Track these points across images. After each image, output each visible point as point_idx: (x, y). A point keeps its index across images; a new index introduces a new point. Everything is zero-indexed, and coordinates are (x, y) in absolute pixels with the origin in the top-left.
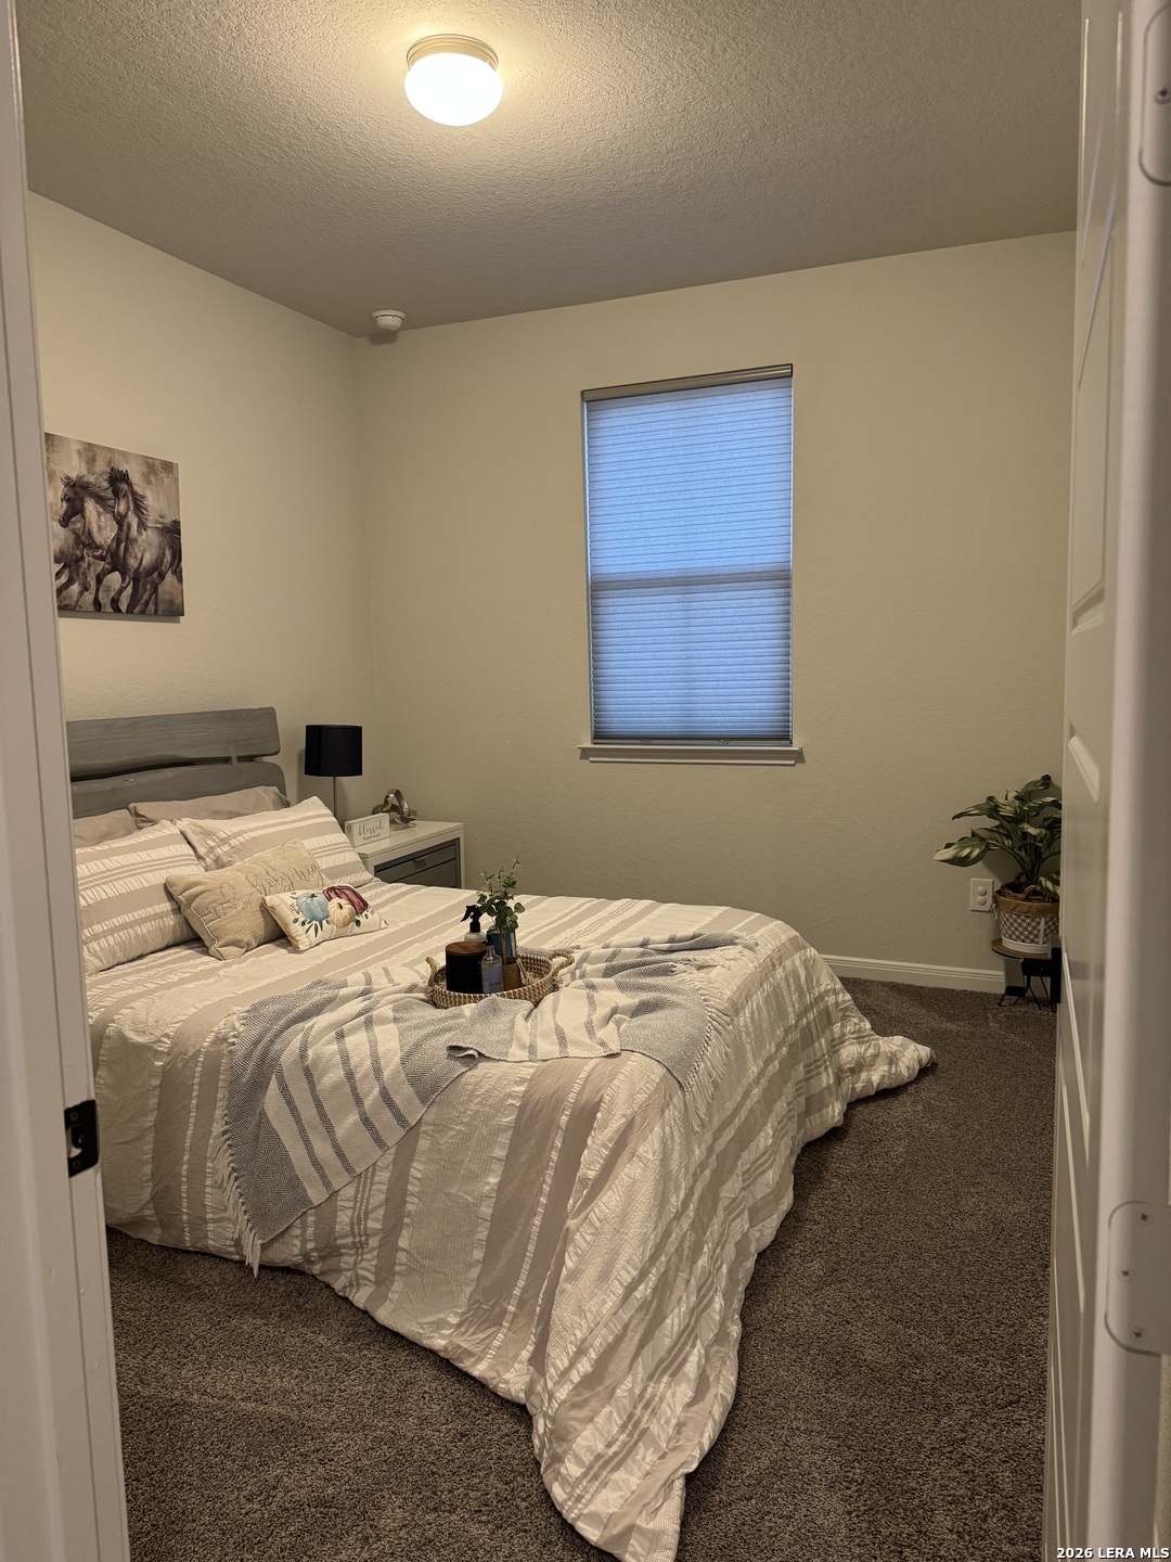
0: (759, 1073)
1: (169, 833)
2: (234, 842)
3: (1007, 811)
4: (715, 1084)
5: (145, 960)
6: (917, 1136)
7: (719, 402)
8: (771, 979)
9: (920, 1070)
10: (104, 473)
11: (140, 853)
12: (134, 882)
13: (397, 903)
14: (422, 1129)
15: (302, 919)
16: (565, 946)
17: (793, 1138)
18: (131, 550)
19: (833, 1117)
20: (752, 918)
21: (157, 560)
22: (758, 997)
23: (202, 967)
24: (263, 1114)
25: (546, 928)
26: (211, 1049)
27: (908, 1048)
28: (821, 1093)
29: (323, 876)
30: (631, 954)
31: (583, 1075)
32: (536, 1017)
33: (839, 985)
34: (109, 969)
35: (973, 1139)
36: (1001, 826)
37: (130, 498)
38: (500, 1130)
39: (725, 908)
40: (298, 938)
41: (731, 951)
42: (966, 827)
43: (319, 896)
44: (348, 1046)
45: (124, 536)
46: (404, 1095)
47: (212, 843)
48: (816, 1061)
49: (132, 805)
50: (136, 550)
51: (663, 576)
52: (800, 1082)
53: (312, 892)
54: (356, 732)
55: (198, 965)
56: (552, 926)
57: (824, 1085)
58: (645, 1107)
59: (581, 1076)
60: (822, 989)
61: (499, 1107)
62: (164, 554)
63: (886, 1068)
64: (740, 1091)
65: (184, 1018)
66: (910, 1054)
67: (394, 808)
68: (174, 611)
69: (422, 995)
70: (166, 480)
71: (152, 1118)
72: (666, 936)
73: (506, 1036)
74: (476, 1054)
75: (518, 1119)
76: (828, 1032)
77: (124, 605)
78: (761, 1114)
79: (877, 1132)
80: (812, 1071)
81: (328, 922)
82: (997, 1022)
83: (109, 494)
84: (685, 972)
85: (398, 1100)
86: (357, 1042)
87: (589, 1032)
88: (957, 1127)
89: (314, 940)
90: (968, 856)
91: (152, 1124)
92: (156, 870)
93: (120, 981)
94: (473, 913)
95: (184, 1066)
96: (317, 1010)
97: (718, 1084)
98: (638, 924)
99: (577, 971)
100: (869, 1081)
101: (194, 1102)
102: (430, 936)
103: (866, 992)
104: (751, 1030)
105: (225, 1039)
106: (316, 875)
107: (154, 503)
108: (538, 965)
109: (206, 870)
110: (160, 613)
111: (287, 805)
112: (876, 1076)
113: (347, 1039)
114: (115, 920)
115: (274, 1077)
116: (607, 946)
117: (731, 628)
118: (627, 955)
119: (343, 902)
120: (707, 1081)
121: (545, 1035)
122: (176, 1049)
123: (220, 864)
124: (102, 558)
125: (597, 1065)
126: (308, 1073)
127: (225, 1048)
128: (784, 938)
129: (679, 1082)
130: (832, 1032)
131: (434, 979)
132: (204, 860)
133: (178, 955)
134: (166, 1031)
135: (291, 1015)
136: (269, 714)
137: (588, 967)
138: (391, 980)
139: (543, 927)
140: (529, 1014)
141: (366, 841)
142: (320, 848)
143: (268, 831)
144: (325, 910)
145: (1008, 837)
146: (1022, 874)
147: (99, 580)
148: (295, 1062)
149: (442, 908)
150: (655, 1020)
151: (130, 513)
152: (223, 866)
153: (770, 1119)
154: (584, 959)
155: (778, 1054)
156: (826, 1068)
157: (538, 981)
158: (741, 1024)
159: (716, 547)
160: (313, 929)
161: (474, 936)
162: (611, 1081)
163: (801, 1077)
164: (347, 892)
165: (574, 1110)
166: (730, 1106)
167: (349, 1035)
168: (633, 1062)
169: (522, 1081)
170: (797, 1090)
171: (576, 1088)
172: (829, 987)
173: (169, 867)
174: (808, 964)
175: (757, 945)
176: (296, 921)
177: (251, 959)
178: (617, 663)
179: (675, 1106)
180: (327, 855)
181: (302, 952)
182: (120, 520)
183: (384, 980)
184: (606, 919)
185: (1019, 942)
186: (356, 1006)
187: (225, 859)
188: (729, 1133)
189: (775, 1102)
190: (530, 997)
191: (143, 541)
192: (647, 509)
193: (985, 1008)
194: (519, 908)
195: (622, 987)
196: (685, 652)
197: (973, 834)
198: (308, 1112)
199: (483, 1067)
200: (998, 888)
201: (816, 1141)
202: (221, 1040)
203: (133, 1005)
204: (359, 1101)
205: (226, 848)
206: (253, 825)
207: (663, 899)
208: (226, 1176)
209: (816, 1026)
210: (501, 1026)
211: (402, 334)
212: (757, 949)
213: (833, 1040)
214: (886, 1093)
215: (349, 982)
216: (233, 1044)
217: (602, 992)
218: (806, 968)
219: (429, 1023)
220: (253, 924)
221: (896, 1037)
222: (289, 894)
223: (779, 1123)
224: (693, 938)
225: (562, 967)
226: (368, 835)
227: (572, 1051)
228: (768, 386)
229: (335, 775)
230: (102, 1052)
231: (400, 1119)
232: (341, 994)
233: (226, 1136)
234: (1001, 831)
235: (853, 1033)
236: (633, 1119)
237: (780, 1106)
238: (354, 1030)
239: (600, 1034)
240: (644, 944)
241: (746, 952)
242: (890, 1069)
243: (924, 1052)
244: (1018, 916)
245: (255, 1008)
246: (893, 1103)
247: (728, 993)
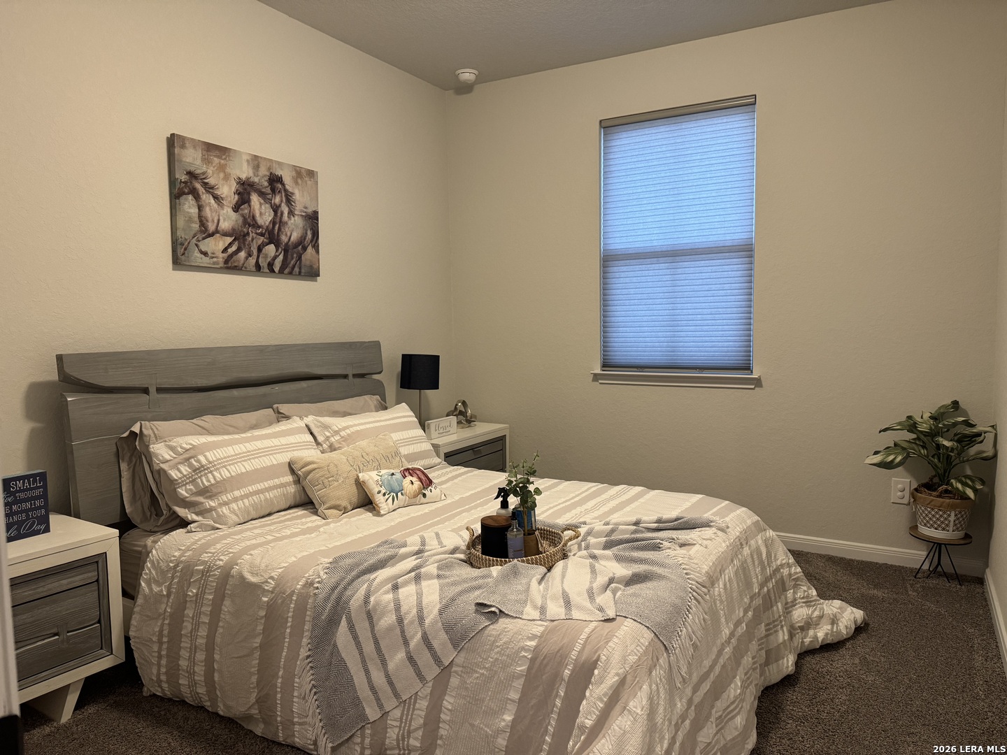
0: (730, 634)
1: (297, 425)
2: (343, 433)
3: (923, 428)
4: (695, 646)
5: (271, 518)
6: (857, 686)
7: (700, 124)
8: (740, 556)
9: (856, 628)
10: (265, 176)
11: (273, 440)
12: (266, 461)
13: (456, 481)
14: (454, 669)
15: (383, 491)
16: (574, 522)
17: (756, 685)
18: (283, 230)
19: (788, 667)
20: (723, 505)
21: (302, 237)
22: (730, 572)
23: (310, 525)
24: (335, 646)
25: (562, 506)
26: (302, 591)
27: (846, 610)
28: (779, 646)
29: (403, 460)
30: (625, 532)
31: (584, 636)
32: (548, 581)
33: (792, 560)
34: (244, 523)
35: (904, 691)
36: (918, 438)
37: (283, 194)
38: (514, 677)
39: (701, 496)
40: (380, 505)
41: (708, 532)
42: (889, 439)
43: (397, 474)
44: (400, 596)
45: (278, 220)
46: (440, 640)
47: (328, 434)
48: (774, 621)
49: (275, 406)
50: (287, 230)
51: (656, 250)
52: (762, 638)
53: (393, 471)
54: (435, 360)
55: (307, 523)
56: (567, 504)
57: (781, 640)
58: (636, 667)
59: (582, 637)
60: (779, 562)
61: (514, 657)
62: (306, 233)
63: (829, 627)
64: (715, 650)
65: (285, 565)
66: (848, 616)
67: (461, 413)
68: (313, 274)
69: (462, 556)
70: (309, 182)
71: (258, 640)
72: (655, 518)
73: (523, 597)
74: (497, 611)
75: (529, 669)
76: (783, 597)
77: (277, 268)
78: (732, 669)
79: (823, 680)
80: (771, 628)
81: (402, 494)
82: (916, 591)
83: (269, 190)
84: (670, 548)
85: (436, 644)
86: (408, 593)
87: (590, 597)
88: (889, 680)
89: (392, 507)
90: (892, 461)
91: (258, 645)
92: (284, 452)
93: (249, 533)
94: (503, 493)
95: (283, 602)
96: (382, 564)
97: (697, 646)
98: (633, 506)
99: (583, 543)
100: (816, 637)
101: (288, 630)
102: (476, 507)
103: (807, 562)
104: (724, 598)
105: (312, 584)
106: (398, 459)
107: (301, 198)
108: (552, 536)
109: (322, 453)
110: (302, 274)
111: (386, 408)
112: (821, 633)
113: (400, 590)
114: (250, 488)
115: (344, 617)
116: (607, 524)
117: (706, 287)
118: (624, 532)
119: (414, 479)
120: (688, 643)
121: (554, 598)
122: (278, 589)
123: (332, 448)
124: (262, 235)
125: (596, 627)
126: (369, 616)
127: (312, 591)
128: (749, 522)
129: (665, 645)
130: (786, 598)
131: (472, 544)
132: (322, 445)
133: (296, 514)
134: (272, 574)
135: (362, 568)
136: (376, 345)
137: (592, 540)
138: (440, 543)
139: (560, 504)
140: (543, 578)
141: (440, 435)
142: (404, 439)
143: (368, 426)
144: (401, 485)
145: (924, 447)
146: (935, 476)
147: (260, 250)
148: (360, 606)
149: (487, 486)
150: (644, 589)
151: (283, 204)
152: (335, 450)
153: (739, 672)
154: (589, 533)
155: (745, 618)
156: (782, 627)
157: (552, 550)
158: (716, 593)
159: (696, 228)
160: (390, 500)
161: (503, 511)
162: (607, 643)
163: (763, 635)
164: (418, 472)
165: (575, 666)
166: (707, 663)
167: (402, 587)
168: (627, 628)
169: (533, 637)
170: (759, 645)
171: (578, 647)
172: (784, 562)
173: (293, 450)
174: (768, 543)
175: (728, 527)
176: (379, 492)
177: (345, 520)
178: (622, 313)
179: (660, 666)
180: (409, 445)
181: (383, 515)
182: (276, 209)
183: (435, 542)
184: (608, 500)
185: (933, 529)
186: (410, 563)
187: (337, 446)
188: (706, 686)
189: (743, 657)
190: (545, 563)
191: (292, 224)
192: (645, 202)
193: (904, 579)
194: (538, 491)
195: (619, 559)
196: (672, 305)
197: (896, 445)
198: (369, 648)
199: (503, 622)
200: (915, 485)
201: (773, 685)
202: (309, 584)
203: (252, 552)
204: (406, 643)
205: (337, 438)
206: (357, 422)
207: (652, 487)
208: (308, 692)
209: (775, 594)
210: (519, 587)
211: (477, 87)
212: (728, 530)
213: (787, 603)
214: (828, 647)
215: (408, 543)
216: (317, 588)
217: (602, 562)
218: (766, 546)
219: (465, 581)
220: (351, 493)
221: (835, 601)
222: (376, 472)
223: (746, 674)
224: (676, 520)
225: (570, 539)
226: (441, 431)
227: (576, 614)
228: (738, 112)
229: (420, 389)
230: (228, 587)
231: (437, 660)
232: (400, 552)
233: (308, 660)
234: (918, 442)
235: (803, 598)
236: (625, 677)
237: (747, 660)
238: (406, 583)
239: (600, 600)
240: (637, 523)
241: (720, 533)
242: (833, 628)
243: (859, 614)
244: (933, 509)
245: (336, 561)
246: (835, 656)
247: (705, 568)
